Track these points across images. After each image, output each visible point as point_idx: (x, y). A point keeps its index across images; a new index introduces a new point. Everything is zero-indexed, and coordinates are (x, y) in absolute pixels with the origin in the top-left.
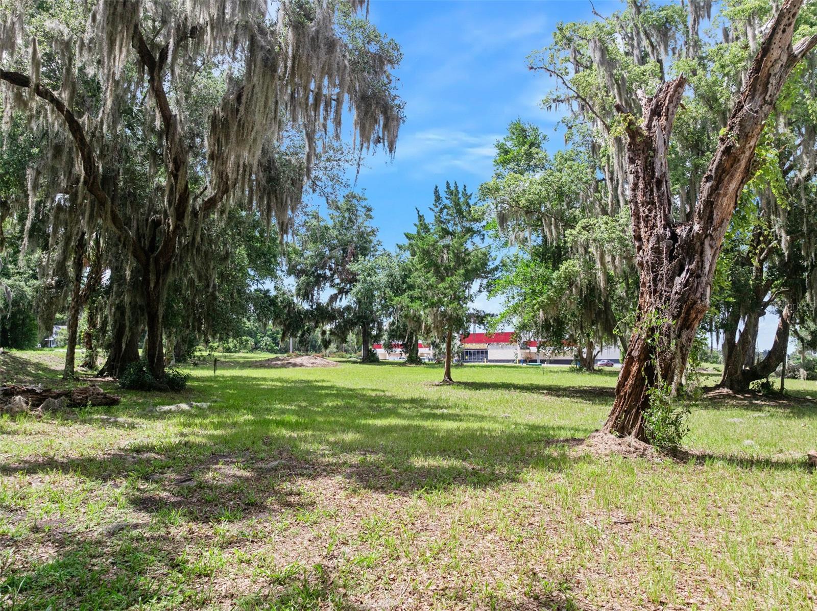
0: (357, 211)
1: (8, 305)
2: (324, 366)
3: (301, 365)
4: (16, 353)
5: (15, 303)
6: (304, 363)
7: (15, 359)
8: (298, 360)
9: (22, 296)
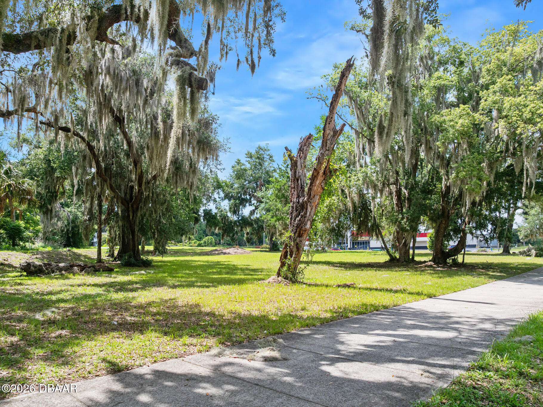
0: (264, 158)
1: (69, 223)
2: (242, 254)
3: (229, 253)
4: (75, 250)
5: (73, 222)
6: (231, 253)
7: (74, 253)
8: (227, 251)
9: (76, 217)
